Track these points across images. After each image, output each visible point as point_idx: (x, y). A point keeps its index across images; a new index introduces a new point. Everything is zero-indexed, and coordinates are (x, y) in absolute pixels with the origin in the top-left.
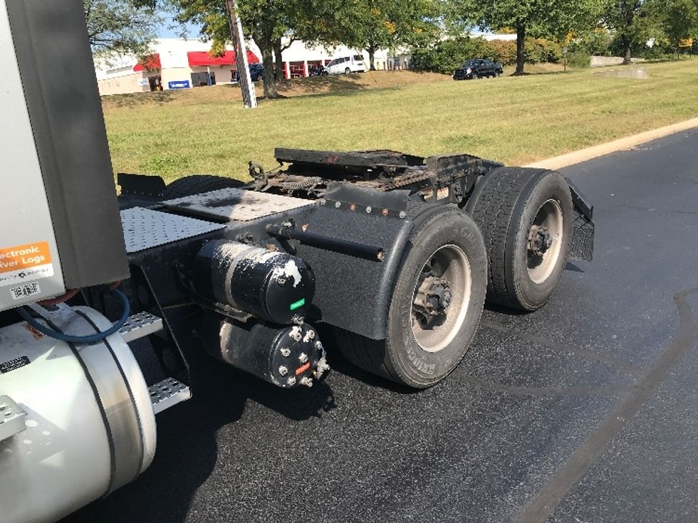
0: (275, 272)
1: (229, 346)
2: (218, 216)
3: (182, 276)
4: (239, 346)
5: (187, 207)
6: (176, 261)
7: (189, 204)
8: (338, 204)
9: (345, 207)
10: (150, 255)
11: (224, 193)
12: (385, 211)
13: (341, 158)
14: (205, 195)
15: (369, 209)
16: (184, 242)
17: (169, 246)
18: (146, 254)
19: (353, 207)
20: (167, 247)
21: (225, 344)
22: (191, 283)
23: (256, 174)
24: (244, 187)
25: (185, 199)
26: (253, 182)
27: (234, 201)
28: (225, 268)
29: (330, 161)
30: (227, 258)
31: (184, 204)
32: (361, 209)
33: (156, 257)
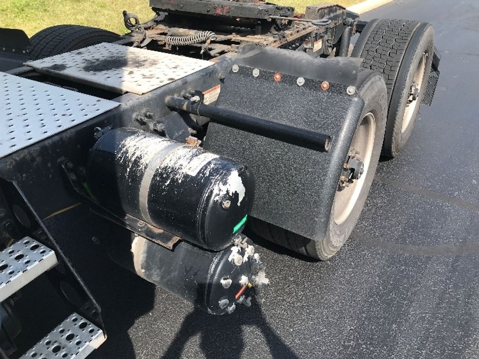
0: (216, 191)
1: (147, 266)
2: (104, 86)
3: (73, 177)
4: (160, 268)
5: (62, 72)
6: (62, 158)
7: (63, 67)
8: (256, 73)
9: (265, 76)
10: (24, 158)
11: (101, 51)
12: (325, 85)
13: (233, 9)
14: (79, 53)
15: (301, 81)
16: (69, 133)
17: (50, 141)
18: (18, 159)
19: (278, 77)
20: (46, 142)
21: (140, 262)
22: (85, 185)
23: (133, 26)
24: (122, 41)
25: (58, 59)
26: (129, 35)
27: (118, 63)
28: (136, 178)
29: (219, 12)
30: (136, 163)
31: (56, 67)
32: (289, 80)
33: (33, 159)
